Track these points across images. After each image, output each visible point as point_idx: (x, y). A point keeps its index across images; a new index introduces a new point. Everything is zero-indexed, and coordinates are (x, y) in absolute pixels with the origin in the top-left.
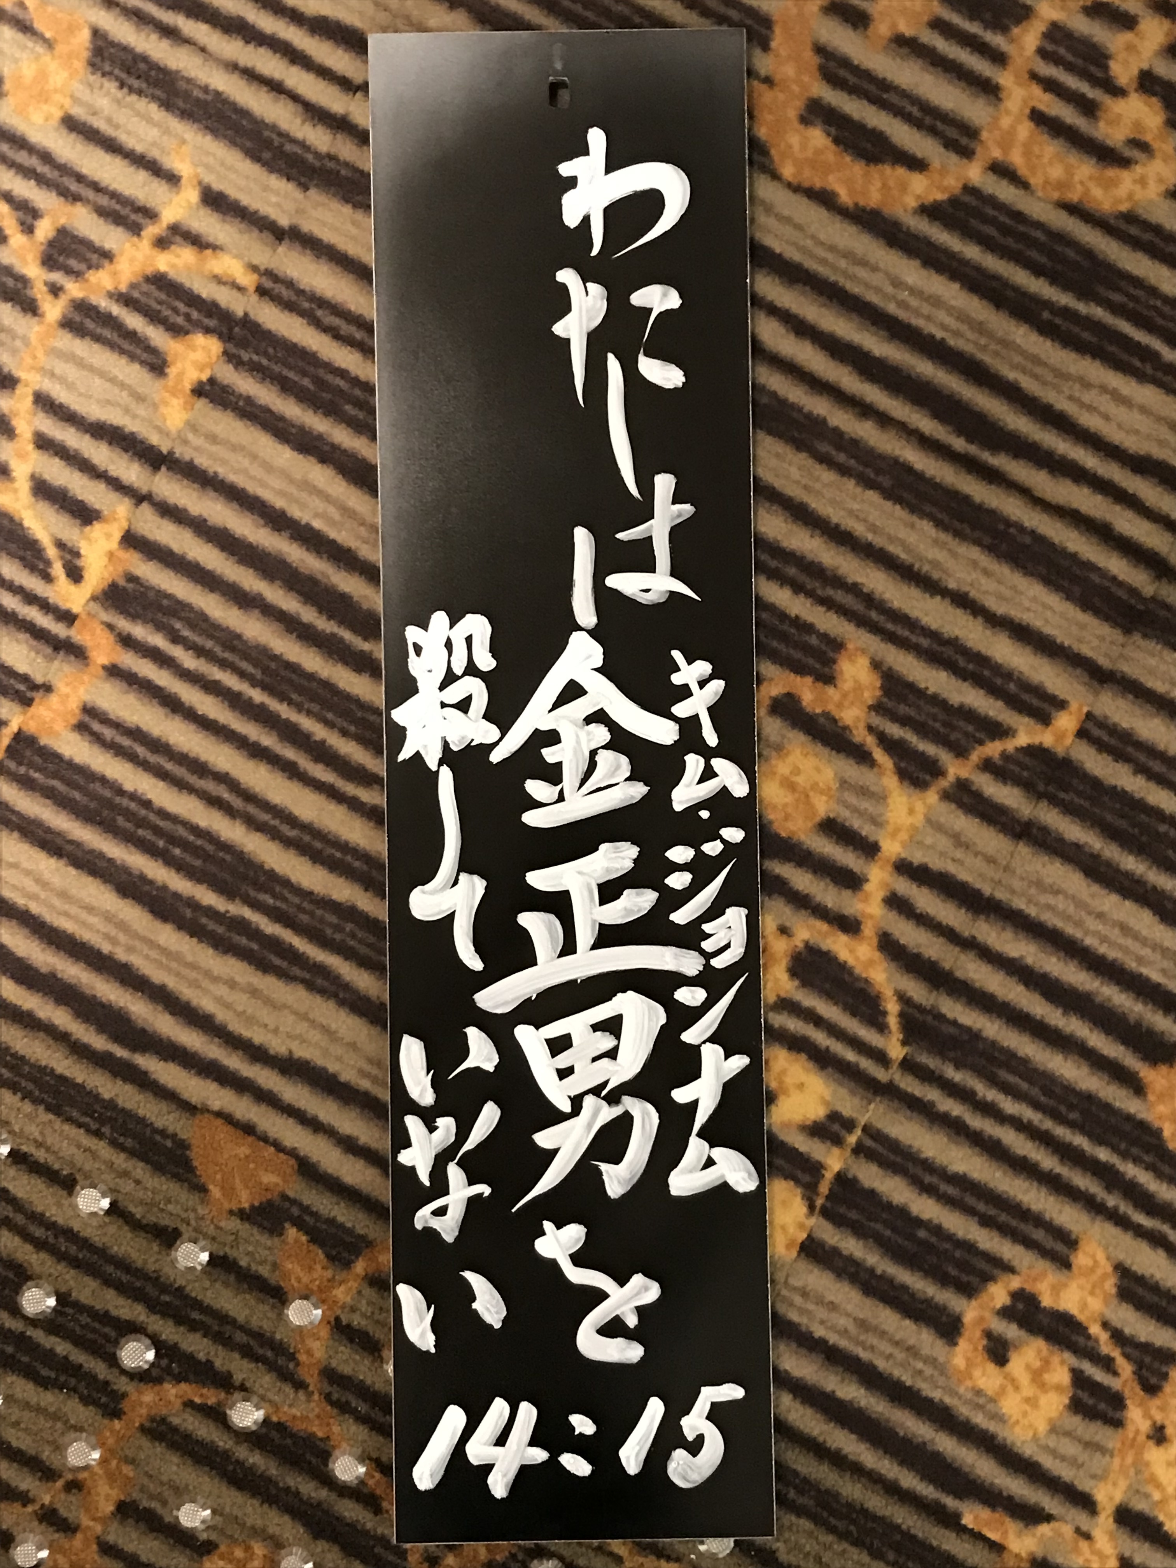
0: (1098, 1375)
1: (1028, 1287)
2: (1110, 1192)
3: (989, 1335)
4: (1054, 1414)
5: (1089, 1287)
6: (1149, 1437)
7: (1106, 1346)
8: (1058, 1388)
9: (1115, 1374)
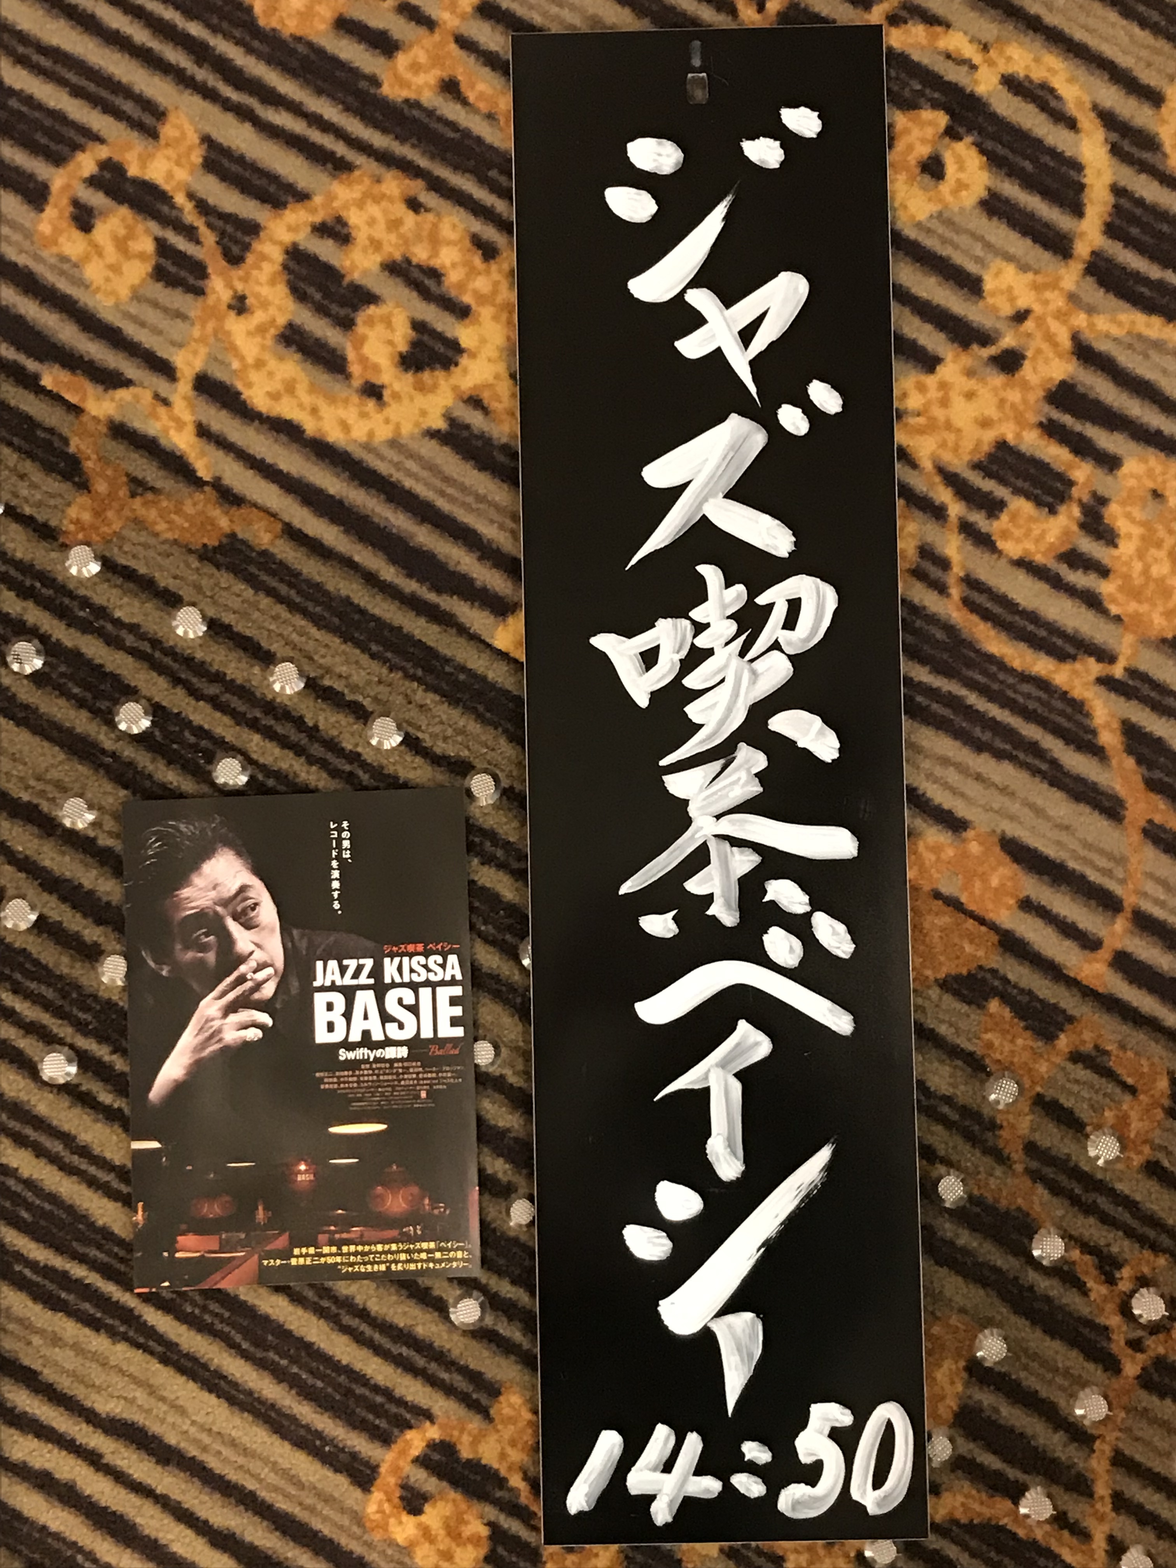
0: (180, 243)
1: (116, 158)
2: (200, 66)
3: (76, 203)
4: (137, 282)
5: (174, 156)
6: (230, 307)
7: (190, 215)
8: (142, 256)
9: (198, 242)
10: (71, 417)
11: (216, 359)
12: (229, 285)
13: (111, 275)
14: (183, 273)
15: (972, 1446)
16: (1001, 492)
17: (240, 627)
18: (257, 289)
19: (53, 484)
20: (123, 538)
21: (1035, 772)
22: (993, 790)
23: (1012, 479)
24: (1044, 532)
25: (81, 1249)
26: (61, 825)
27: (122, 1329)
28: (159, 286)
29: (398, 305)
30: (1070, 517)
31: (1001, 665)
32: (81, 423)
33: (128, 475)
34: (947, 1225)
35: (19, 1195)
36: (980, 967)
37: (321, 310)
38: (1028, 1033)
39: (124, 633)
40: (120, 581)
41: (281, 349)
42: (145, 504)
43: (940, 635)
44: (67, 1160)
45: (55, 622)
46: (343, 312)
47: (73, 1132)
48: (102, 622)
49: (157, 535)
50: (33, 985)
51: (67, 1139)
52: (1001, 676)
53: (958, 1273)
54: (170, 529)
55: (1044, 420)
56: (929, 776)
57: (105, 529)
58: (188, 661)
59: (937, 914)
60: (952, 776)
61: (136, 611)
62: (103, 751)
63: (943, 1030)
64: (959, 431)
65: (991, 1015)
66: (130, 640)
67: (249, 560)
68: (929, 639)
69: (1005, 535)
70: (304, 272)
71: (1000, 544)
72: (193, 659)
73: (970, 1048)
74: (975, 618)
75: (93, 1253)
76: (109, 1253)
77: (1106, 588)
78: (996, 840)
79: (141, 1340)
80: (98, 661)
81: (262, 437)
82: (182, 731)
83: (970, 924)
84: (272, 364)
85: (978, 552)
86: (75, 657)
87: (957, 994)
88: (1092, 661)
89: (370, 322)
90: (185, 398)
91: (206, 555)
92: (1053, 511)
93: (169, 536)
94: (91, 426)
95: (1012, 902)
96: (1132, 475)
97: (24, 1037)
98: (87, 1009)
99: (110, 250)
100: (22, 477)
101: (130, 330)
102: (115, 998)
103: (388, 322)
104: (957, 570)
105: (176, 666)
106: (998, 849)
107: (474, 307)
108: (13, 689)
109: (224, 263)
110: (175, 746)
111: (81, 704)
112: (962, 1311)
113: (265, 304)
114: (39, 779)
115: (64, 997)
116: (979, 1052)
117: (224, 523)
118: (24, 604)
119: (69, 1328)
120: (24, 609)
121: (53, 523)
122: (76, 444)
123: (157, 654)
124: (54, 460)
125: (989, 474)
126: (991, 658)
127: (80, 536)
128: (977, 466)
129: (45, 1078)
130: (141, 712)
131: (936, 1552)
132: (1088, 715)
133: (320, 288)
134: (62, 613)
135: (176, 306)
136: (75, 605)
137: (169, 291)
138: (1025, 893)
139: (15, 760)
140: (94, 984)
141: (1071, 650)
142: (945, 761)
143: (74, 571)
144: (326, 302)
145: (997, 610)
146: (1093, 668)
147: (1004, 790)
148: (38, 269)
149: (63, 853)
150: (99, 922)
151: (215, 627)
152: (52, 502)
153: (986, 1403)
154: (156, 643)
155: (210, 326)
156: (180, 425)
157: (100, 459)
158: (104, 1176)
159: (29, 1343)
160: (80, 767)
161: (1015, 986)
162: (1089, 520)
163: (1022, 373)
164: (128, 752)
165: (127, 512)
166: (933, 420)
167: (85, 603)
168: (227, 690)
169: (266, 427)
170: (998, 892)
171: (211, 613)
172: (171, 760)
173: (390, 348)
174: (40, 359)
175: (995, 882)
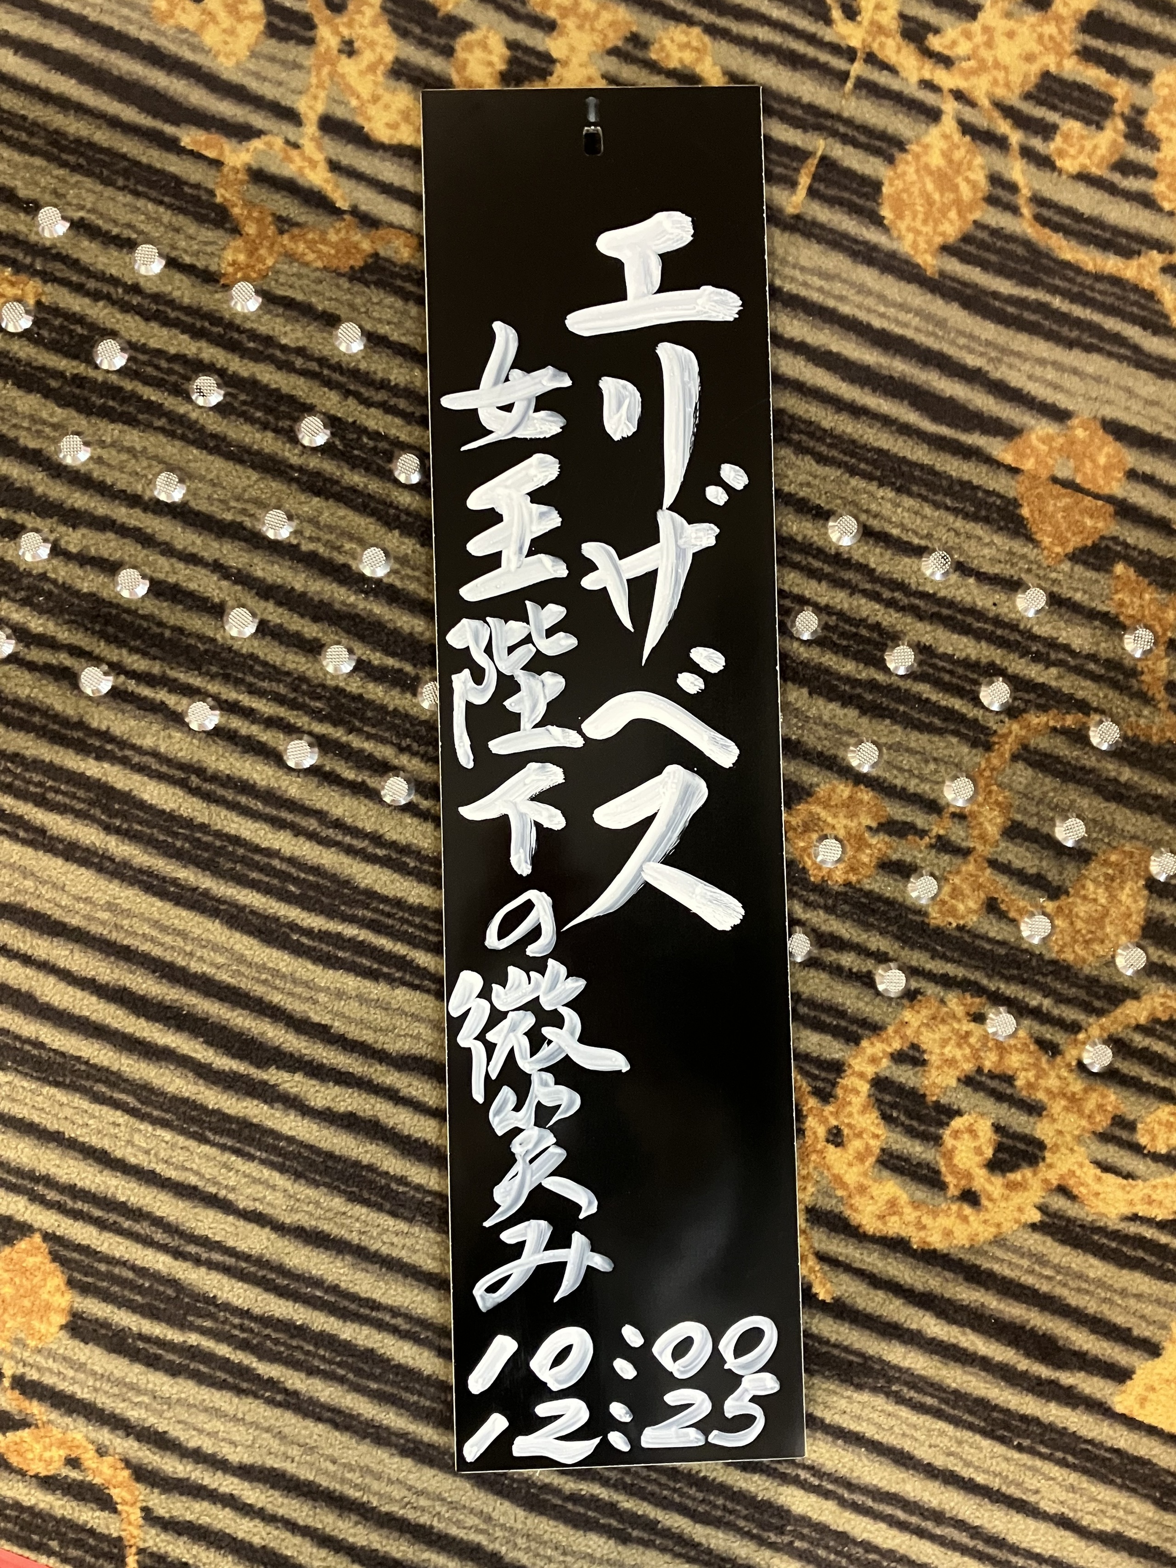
10: (213, 172)
11: (335, 101)
12: (337, 32)
13: (228, 39)
14: (294, 27)
15: (1160, 952)
16: (1052, 117)
17: (395, 336)
18: (362, 31)
19: (207, 234)
20: (278, 272)
21: (1120, 358)
22: (1089, 380)
23: (1060, 105)
24: (1095, 147)
25: (350, 912)
26: (266, 538)
27: (398, 975)
28: (273, 42)
29: (490, 28)
30: (1115, 130)
31: (1078, 270)
32: (223, 176)
33: (273, 214)
34: (1110, 767)
35: (283, 872)
36: (1102, 538)
37: (423, 43)
38: (1153, 587)
39: (292, 357)
40: (281, 311)
41: (392, 83)
42: (293, 238)
43: (1020, 251)
44: (323, 834)
45: (229, 356)
46: (443, 41)
47: (325, 808)
48: (270, 351)
49: (307, 264)
50: (265, 684)
51: (320, 815)
52: (1080, 279)
53: (1125, 806)
54: (319, 258)
55: (1078, 47)
56: (1030, 377)
57: (260, 266)
58: (355, 374)
59: (1057, 497)
60: (1051, 374)
61: (299, 334)
62: (291, 467)
63: (1078, 596)
64: (1006, 69)
65: (1118, 577)
66: (299, 362)
67: (394, 275)
68: (1011, 255)
69: (1061, 153)
70: (401, 11)
71: (1059, 163)
72: (358, 370)
73: (1105, 609)
74: (1047, 231)
75: (360, 913)
76: (376, 910)
77: (1157, 188)
78: (1098, 424)
79: (417, 982)
80: (274, 386)
81: (388, 164)
82: (359, 438)
83: (1088, 501)
84: (387, 97)
85: (1040, 174)
86: (252, 385)
87: (1085, 564)
88: (1155, 252)
89: (469, 47)
90: (312, 139)
91: (356, 276)
92: (1100, 127)
93: (319, 264)
94: (232, 176)
95: (1120, 475)
96: (1163, 84)
97: (265, 730)
98: (319, 698)
99: (222, 15)
100: (177, 230)
101: (253, 85)
102: (342, 684)
103: (484, 46)
104: (1025, 192)
105: (343, 379)
106: (1101, 432)
107: (559, 21)
108: (201, 421)
109: (328, 12)
110: (356, 452)
111: (265, 427)
112: (1134, 837)
113: (372, 44)
114: (238, 499)
115: (295, 690)
116: (1113, 611)
117: (366, 246)
118: (198, 344)
119: (351, 982)
120: (199, 349)
121: (213, 268)
122: (222, 195)
123: (326, 372)
124: (204, 211)
125: (1041, 103)
126: (1067, 265)
127: (239, 275)
128: (1028, 96)
129: (291, 764)
130: (321, 424)
131: (1146, 1049)
132: (1158, 302)
133: (418, 23)
134: (233, 347)
135: (291, 57)
136: (244, 338)
137: (283, 45)
138: (1130, 466)
139: (214, 485)
140: (320, 674)
141: (1135, 246)
142: (1042, 362)
143: (239, 308)
144: (426, 35)
145: (1067, 221)
146: (1158, 259)
147: (1098, 379)
148: (161, 42)
149: (273, 563)
150: (316, 619)
151: (374, 340)
152: (209, 249)
153: (1168, 914)
154: (322, 361)
155: (325, 70)
156: (313, 164)
157: (245, 205)
158: (359, 844)
159: (315, 1002)
160: (274, 484)
161: (1135, 548)
162: (1133, 130)
163: (1054, 7)
164: (314, 463)
165: (276, 248)
166: (982, 63)
167: (253, 335)
168: (396, 395)
169: (389, 154)
170: (1107, 469)
171: (368, 327)
172: (354, 464)
173: (490, 70)
174: (176, 123)
175: (1102, 460)
